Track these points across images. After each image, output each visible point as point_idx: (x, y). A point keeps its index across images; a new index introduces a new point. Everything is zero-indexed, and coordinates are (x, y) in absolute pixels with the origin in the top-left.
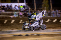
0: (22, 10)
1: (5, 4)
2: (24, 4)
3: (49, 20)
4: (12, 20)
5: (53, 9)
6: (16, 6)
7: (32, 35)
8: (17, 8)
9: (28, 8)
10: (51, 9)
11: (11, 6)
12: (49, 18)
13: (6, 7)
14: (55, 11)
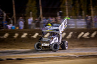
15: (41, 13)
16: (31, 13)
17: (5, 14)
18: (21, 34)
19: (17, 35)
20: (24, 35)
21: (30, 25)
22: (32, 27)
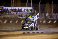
0: (29, 13)
1: (17, 8)
2: (31, 8)
3: (50, 21)
4: (22, 21)
5: (53, 13)
6: (25, 9)
7: (37, 33)
8: (26, 11)
9: (34, 11)
10: (52, 12)
11: (21, 10)
12: (50, 20)
13: (17, 10)
14: (55, 14)
15: (52, 11)
16: (48, 11)
17: (36, 12)
18: (43, 21)
19: (41, 21)
20: (44, 22)
21: (47, 17)
22: (48, 18)
